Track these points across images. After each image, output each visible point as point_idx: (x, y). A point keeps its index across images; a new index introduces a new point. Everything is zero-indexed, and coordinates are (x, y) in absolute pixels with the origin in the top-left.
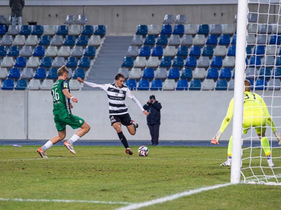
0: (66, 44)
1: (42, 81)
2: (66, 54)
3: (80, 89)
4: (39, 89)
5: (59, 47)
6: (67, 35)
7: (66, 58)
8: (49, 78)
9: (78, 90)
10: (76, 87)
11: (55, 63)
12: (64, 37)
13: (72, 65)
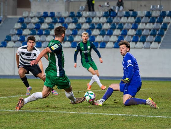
0: (150, 22)
1: (136, 43)
2: (150, 27)
3: (158, 48)
4: (135, 48)
5: (146, 24)
6: (151, 16)
7: (150, 30)
8: (140, 41)
9: (157, 48)
10: (156, 46)
11: (144, 33)
12: (149, 18)
13: (153, 34)
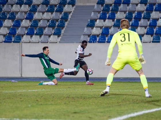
0: (48, 11)
1: (31, 37)
2: (48, 18)
3: (58, 42)
4: (30, 42)
5: (43, 13)
6: (49, 4)
7: (48, 21)
8: (36, 34)
9: (57, 43)
10: (55, 40)
11: (41, 24)
12: (47, 6)
13: (52, 26)
